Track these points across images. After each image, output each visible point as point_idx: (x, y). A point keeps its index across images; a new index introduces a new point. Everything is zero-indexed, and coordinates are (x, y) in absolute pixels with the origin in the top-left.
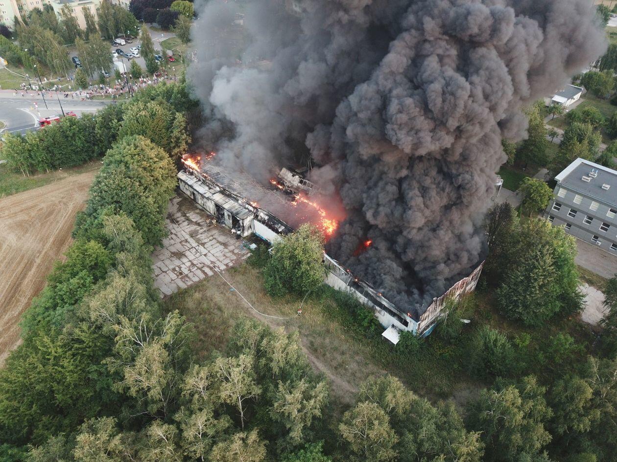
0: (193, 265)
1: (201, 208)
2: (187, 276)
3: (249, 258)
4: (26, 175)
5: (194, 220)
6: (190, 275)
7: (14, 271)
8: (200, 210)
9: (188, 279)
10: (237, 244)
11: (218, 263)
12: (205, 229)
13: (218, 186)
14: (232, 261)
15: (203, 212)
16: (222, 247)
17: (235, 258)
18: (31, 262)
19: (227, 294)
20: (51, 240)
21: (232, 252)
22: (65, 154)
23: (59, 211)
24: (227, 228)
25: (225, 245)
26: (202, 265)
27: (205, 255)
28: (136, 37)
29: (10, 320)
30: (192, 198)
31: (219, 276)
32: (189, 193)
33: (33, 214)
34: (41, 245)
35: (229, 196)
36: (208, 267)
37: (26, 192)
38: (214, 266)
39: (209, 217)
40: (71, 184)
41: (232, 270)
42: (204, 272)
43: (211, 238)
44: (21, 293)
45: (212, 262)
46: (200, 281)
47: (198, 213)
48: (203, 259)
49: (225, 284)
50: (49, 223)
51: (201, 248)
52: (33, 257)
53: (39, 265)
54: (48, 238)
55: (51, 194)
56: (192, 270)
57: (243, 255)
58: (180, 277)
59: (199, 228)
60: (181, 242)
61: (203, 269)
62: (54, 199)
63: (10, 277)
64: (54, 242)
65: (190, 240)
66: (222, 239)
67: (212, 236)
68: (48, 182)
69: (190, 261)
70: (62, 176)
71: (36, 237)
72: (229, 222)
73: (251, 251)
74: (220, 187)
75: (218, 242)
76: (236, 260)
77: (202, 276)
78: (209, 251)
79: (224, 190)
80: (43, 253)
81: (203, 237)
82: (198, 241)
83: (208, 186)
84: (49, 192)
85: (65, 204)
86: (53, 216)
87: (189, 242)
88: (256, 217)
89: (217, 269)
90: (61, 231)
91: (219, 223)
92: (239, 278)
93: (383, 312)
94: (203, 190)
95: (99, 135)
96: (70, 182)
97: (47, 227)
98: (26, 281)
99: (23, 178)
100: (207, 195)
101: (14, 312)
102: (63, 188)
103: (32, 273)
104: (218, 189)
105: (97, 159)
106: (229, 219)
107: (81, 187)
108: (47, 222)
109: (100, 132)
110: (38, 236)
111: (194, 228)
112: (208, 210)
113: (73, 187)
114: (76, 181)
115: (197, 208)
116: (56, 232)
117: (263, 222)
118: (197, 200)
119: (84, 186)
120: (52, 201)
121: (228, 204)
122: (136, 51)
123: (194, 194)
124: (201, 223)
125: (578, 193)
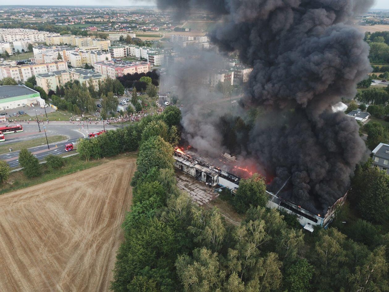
1: (186, 173)
3: (219, 196)
4: (88, 160)
5: (184, 179)
7: (96, 206)
8: (185, 174)
10: (211, 190)
11: (204, 199)
12: (191, 183)
14: (211, 198)
15: (188, 175)
16: (203, 192)
17: (211, 196)
18: (104, 202)
20: (111, 191)
21: (209, 193)
23: (111, 178)
24: (202, 182)
25: (205, 190)
26: (196, 200)
27: (196, 195)
29: (102, 228)
30: (180, 169)
31: (206, 205)
32: (178, 167)
33: (97, 179)
34: (106, 193)
35: (204, 165)
36: (199, 201)
37: (90, 169)
38: (202, 200)
39: (192, 177)
40: (112, 164)
41: (213, 202)
44: (103, 216)
45: (200, 199)
47: (185, 176)
48: (195, 197)
51: (192, 192)
52: (104, 199)
53: (109, 203)
54: (109, 189)
55: (104, 169)
57: (216, 195)
59: (188, 183)
61: (197, 202)
63: (96, 208)
64: (113, 192)
65: (185, 188)
66: (201, 187)
67: (196, 186)
68: (100, 164)
70: (106, 161)
71: (102, 189)
72: (204, 179)
73: (219, 193)
74: (198, 162)
75: (200, 189)
76: (213, 197)
79: (201, 162)
80: (109, 197)
81: (192, 187)
82: (189, 189)
83: (190, 162)
84: (102, 169)
85: (112, 174)
86: (108, 180)
87: (185, 190)
88: (220, 175)
89: (204, 202)
90: (114, 186)
91: (198, 180)
92: (217, 205)
93: (302, 217)
94: (188, 163)
95: (126, 140)
96: (111, 164)
97: (107, 185)
98: (104, 211)
99: (86, 162)
100: (191, 166)
101: (103, 225)
102: (109, 166)
103: (106, 206)
104: (196, 162)
105: (123, 153)
106: (204, 177)
107: (118, 166)
108: (106, 182)
109: (127, 138)
110: (104, 189)
111: (185, 183)
112: (191, 174)
113: (114, 166)
114: (114, 163)
115: (184, 174)
116: (112, 187)
117: (224, 177)
118: (183, 170)
119: (119, 165)
120: (105, 173)
121: (204, 169)
122: (125, 102)
123: (182, 166)
124: (188, 181)
125: (386, 159)
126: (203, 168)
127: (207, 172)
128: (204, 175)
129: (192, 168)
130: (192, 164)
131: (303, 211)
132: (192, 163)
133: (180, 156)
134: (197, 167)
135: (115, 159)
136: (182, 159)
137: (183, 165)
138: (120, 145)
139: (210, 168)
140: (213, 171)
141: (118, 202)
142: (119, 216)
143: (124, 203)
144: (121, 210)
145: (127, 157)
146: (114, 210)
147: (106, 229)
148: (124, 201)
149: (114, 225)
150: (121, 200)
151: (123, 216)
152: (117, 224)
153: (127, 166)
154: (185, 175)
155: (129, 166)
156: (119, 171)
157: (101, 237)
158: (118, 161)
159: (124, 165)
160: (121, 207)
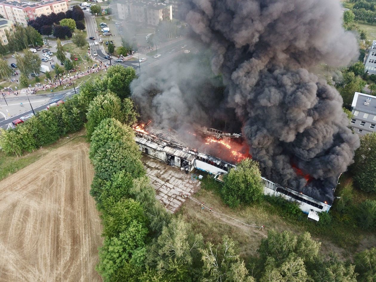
0: (169, 197)
1: (153, 157)
2: (169, 205)
3: (201, 185)
4: (19, 155)
5: (153, 166)
6: (171, 204)
7: (48, 228)
8: (153, 159)
9: (171, 207)
10: (189, 177)
11: (184, 193)
12: (163, 171)
13: (165, 142)
14: (192, 189)
15: (155, 159)
16: (180, 181)
17: (192, 186)
18: (58, 218)
19: (202, 212)
20: (63, 199)
21: (188, 183)
22: (46, 137)
23: (57, 178)
24: (177, 167)
25: (181, 179)
26: (175, 195)
27: (173, 188)
28: (42, 47)
29: (66, 264)
30: (144, 152)
32: (141, 149)
33: (39, 184)
34: (57, 205)
35: (175, 147)
36: (179, 196)
37: (25, 168)
39: (161, 162)
40: (55, 157)
42: (178, 200)
44: (62, 243)
46: (180, 207)
47: (153, 161)
48: (173, 191)
49: (197, 205)
50: (54, 188)
51: (168, 184)
52: (56, 215)
53: (65, 220)
54: (60, 198)
55: (44, 166)
56: (171, 200)
57: (196, 184)
58: (166, 207)
59: (159, 171)
60: (153, 183)
61: (177, 198)
62: (48, 170)
63: (48, 232)
64: (65, 200)
65: (158, 180)
66: (177, 175)
67: (170, 175)
68: (37, 158)
69: (166, 194)
70: (44, 152)
71: (51, 199)
72: (177, 164)
73: (200, 180)
74: (167, 143)
75: (177, 178)
76: (194, 188)
77: (180, 203)
78: (174, 186)
79: (171, 144)
80: (62, 209)
81: (166, 176)
82: (163, 179)
83: (156, 143)
84: (42, 166)
85: (58, 172)
86: (54, 183)
87: (158, 182)
88: (198, 158)
90: (66, 191)
91: (170, 165)
92: (203, 199)
94: (154, 146)
95: (66, 120)
96: (53, 156)
97: (55, 191)
98: (61, 233)
99: (17, 159)
100: (159, 149)
101: (65, 258)
102: (50, 160)
103: (62, 225)
104: (165, 144)
105: (65, 136)
106: (178, 162)
107: (63, 158)
108: (52, 187)
109: (66, 117)
110: (52, 199)
111: (156, 172)
112: (160, 158)
113: (56, 159)
114: (57, 154)
115: (151, 158)
116: (63, 193)
117: (204, 160)
118: (149, 153)
119: (64, 157)
120: (48, 171)
121: (177, 153)
122: (48, 56)
123: (146, 149)
124: (159, 168)
125: (366, 112)
126: (174, 150)
127: (181, 156)
128: (178, 160)
129: (160, 151)
131: (305, 197)
132: (159, 144)
133: (142, 137)
134: (168, 149)
135: (57, 148)
136: (145, 140)
137: (148, 148)
138: (60, 129)
139: (184, 150)
140: (189, 153)
141: (77, 216)
142: (84, 240)
143: (85, 217)
144: (85, 228)
145: (71, 143)
146: (74, 231)
147: (71, 264)
148: (85, 213)
149: (81, 255)
150: (80, 212)
151: (88, 238)
152: (84, 252)
153: (75, 156)
154: (152, 160)
155: (77, 155)
156: (66, 165)
157: (68, 279)
158: (62, 150)
159: (70, 156)
160: (83, 223)
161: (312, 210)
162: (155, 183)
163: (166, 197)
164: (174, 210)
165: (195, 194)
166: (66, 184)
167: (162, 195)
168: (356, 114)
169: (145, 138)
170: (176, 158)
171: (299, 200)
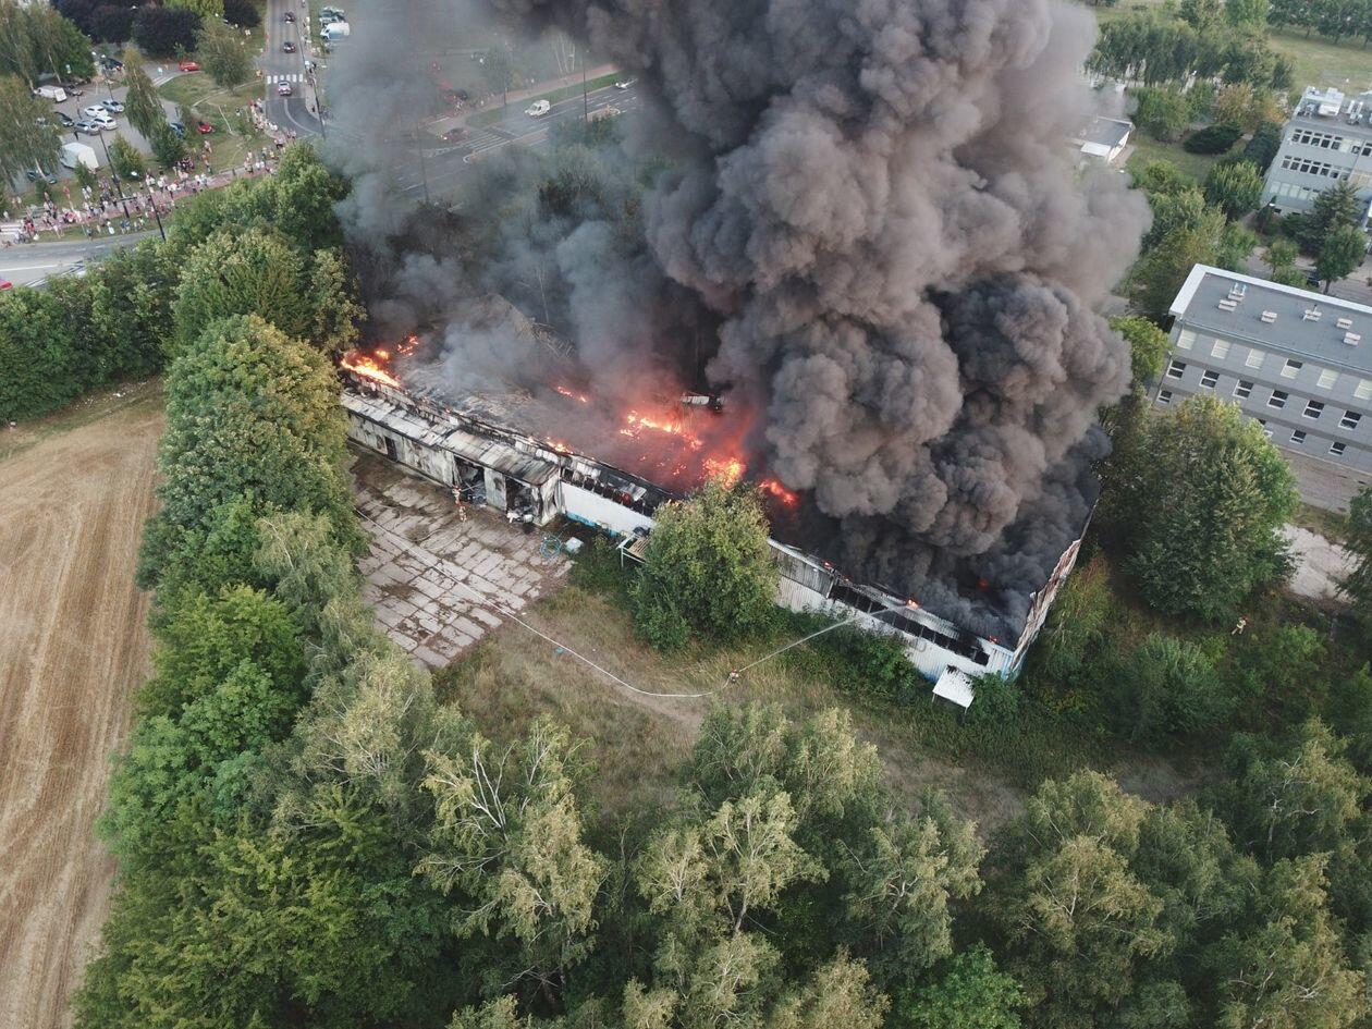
0: (444, 608)
1: (412, 473)
2: (439, 636)
3: (571, 572)
5: (407, 504)
6: (447, 632)
8: (412, 477)
9: (446, 645)
10: (532, 544)
11: (503, 597)
12: (441, 521)
13: (453, 414)
14: (534, 584)
15: (420, 480)
16: (497, 558)
17: (537, 577)
18: (22, 667)
19: (552, 664)
20: (56, 603)
21: (527, 563)
22: (26, 385)
23: (50, 531)
24: (493, 510)
25: (503, 550)
26: (467, 605)
27: (465, 581)
28: (89, 81)
29: (19, 822)
30: (385, 451)
31: (516, 624)
32: (373, 442)
34: (31, 620)
35: (489, 435)
36: (482, 606)
38: (497, 604)
39: (442, 491)
40: (55, 458)
41: (544, 605)
42: (476, 620)
43: (464, 540)
44: (22, 749)
45: (488, 596)
46: (477, 644)
47: (410, 487)
48: (463, 591)
49: (538, 640)
50: (31, 563)
51: (449, 567)
52: (20, 654)
53: (47, 674)
54: (44, 598)
55: (11, 488)
56: (448, 622)
57: (556, 568)
58: (424, 641)
59: (425, 521)
60: (395, 560)
61: (473, 615)
62: (22, 500)
65: (415, 550)
66: (490, 537)
67: (465, 534)
69: (434, 601)
70: (21, 441)
71: (11, 602)
72: (496, 496)
73: (571, 555)
74: (460, 418)
75: (485, 546)
76: (544, 582)
77: (478, 632)
78: (471, 572)
79: (475, 422)
80: (45, 638)
81: (445, 539)
83: (424, 418)
85: (57, 509)
86: (35, 546)
87: (415, 558)
88: (568, 476)
89: (505, 610)
90: (72, 576)
91: (471, 501)
92: (566, 621)
93: (923, 642)
94: (415, 428)
95: (104, 328)
96: (50, 455)
97: (31, 573)
98: (25, 718)
100: (431, 440)
101: (23, 801)
102: (36, 470)
104: (454, 422)
105: (106, 389)
106: (498, 488)
107: (86, 463)
108: (25, 561)
109: (107, 318)
110: (16, 600)
111: (413, 521)
112: (435, 475)
113: (61, 465)
114: (65, 449)
115: (404, 476)
116: (59, 583)
117: (588, 485)
118: (399, 457)
119: (91, 459)
120: (21, 507)
121: (492, 455)
122: (104, 115)
123: (389, 442)
124: (427, 509)
125: (1219, 336)
126: (486, 446)
127: (508, 466)
128: (497, 481)
129: (435, 448)
130: (435, 428)
131: (928, 621)
132: (432, 424)
133: (375, 395)
134: (462, 443)
135: (70, 427)
136: (388, 408)
137: (394, 437)
138: (83, 360)
139: (518, 445)
140: (536, 458)
141: (93, 660)
142: (102, 742)
143: (123, 665)
144: (113, 703)
145: (126, 413)
146: (72, 712)
147: (38, 823)
148: (125, 651)
149: (81, 794)
150: (109, 651)
151: (121, 735)
152: (95, 783)
153: (130, 459)
154: (408, 481)
155: (140, 457)
156: (90, 489)
157: (17, 872)
158: (82, 439)
159: (112, 458)
160: (111, 688)
161: (952, 669)
162: (402, 562)
163: (433, 608)
164: (452, 653)
165: (540, 600)
166: (78, 554)
167: (420, 600)
168: (1185, 340)
169: (387, 401)
170: (489, 476)
171: (909, 631)
